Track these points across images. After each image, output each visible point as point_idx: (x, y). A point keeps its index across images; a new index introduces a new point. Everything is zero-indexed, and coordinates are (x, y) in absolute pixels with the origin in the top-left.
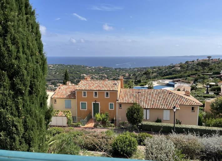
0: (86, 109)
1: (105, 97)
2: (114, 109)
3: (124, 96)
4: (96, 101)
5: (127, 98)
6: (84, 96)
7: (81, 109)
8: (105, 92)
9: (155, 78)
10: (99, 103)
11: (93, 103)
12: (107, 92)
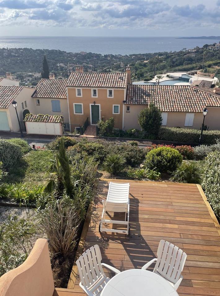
0: (82, 113)
1: (108, 97)
2: (119, 113)
3: (132, 95)
4: (95, 103)
5: (136, 97)
6: (78, 95)
7: (75, 113)
8: (108, 89)
9: (162, 70)
10: (100, 105)
11: (92, 105)
12: (110, 89)
